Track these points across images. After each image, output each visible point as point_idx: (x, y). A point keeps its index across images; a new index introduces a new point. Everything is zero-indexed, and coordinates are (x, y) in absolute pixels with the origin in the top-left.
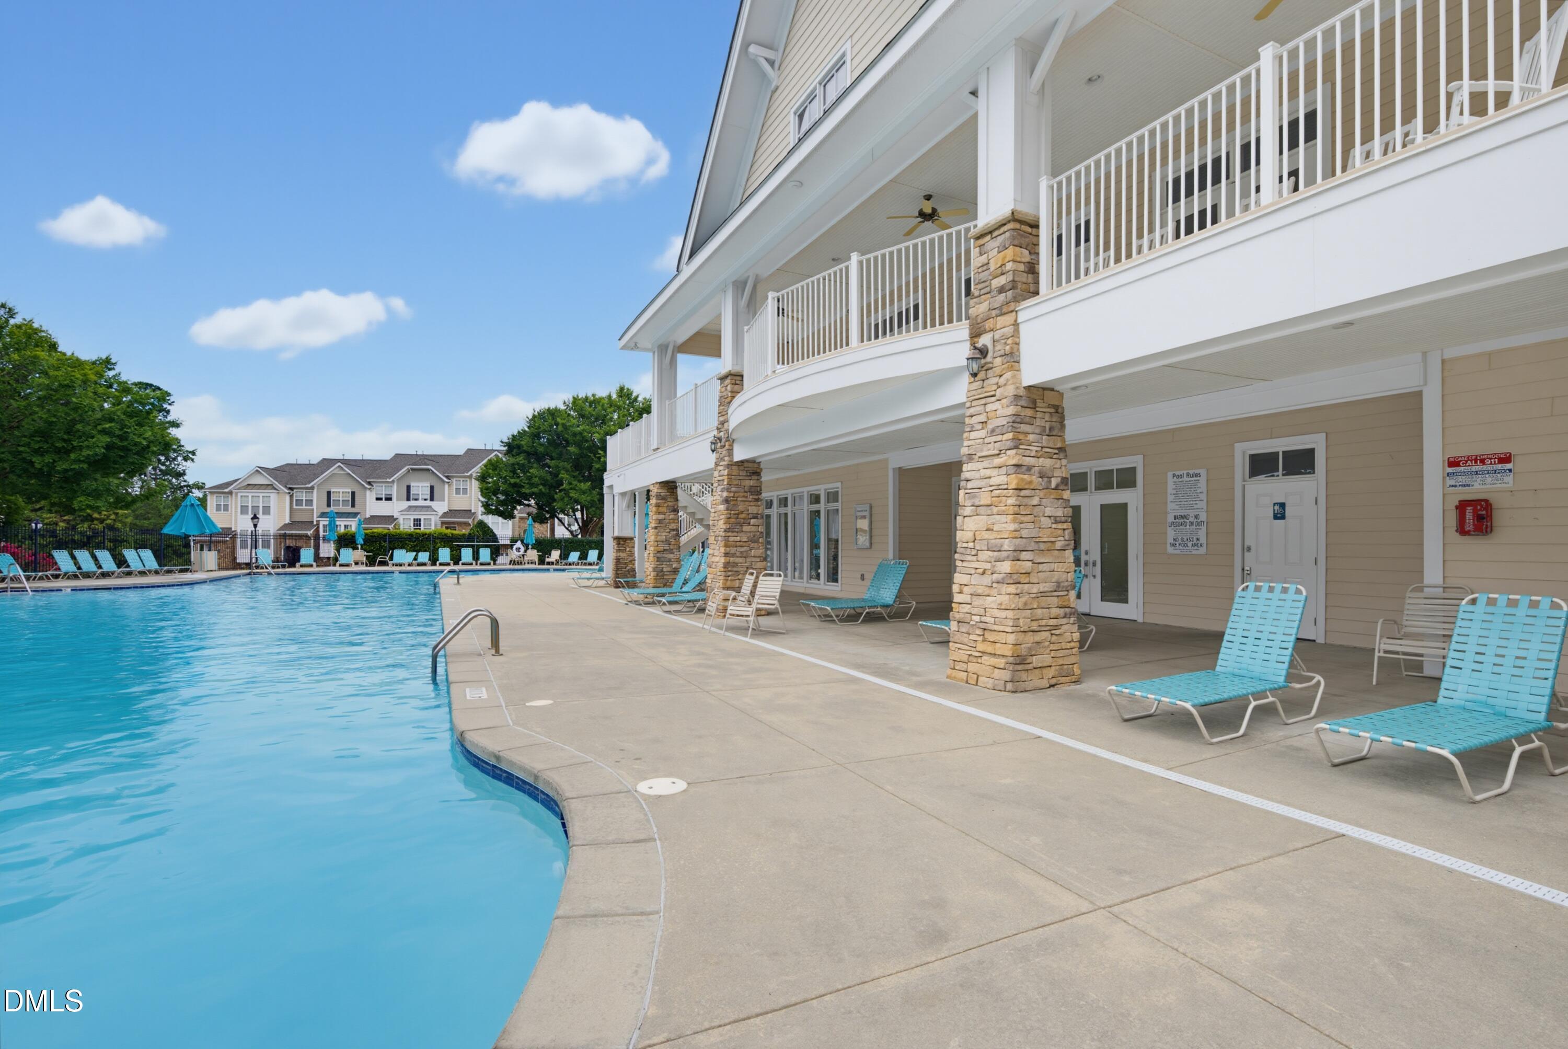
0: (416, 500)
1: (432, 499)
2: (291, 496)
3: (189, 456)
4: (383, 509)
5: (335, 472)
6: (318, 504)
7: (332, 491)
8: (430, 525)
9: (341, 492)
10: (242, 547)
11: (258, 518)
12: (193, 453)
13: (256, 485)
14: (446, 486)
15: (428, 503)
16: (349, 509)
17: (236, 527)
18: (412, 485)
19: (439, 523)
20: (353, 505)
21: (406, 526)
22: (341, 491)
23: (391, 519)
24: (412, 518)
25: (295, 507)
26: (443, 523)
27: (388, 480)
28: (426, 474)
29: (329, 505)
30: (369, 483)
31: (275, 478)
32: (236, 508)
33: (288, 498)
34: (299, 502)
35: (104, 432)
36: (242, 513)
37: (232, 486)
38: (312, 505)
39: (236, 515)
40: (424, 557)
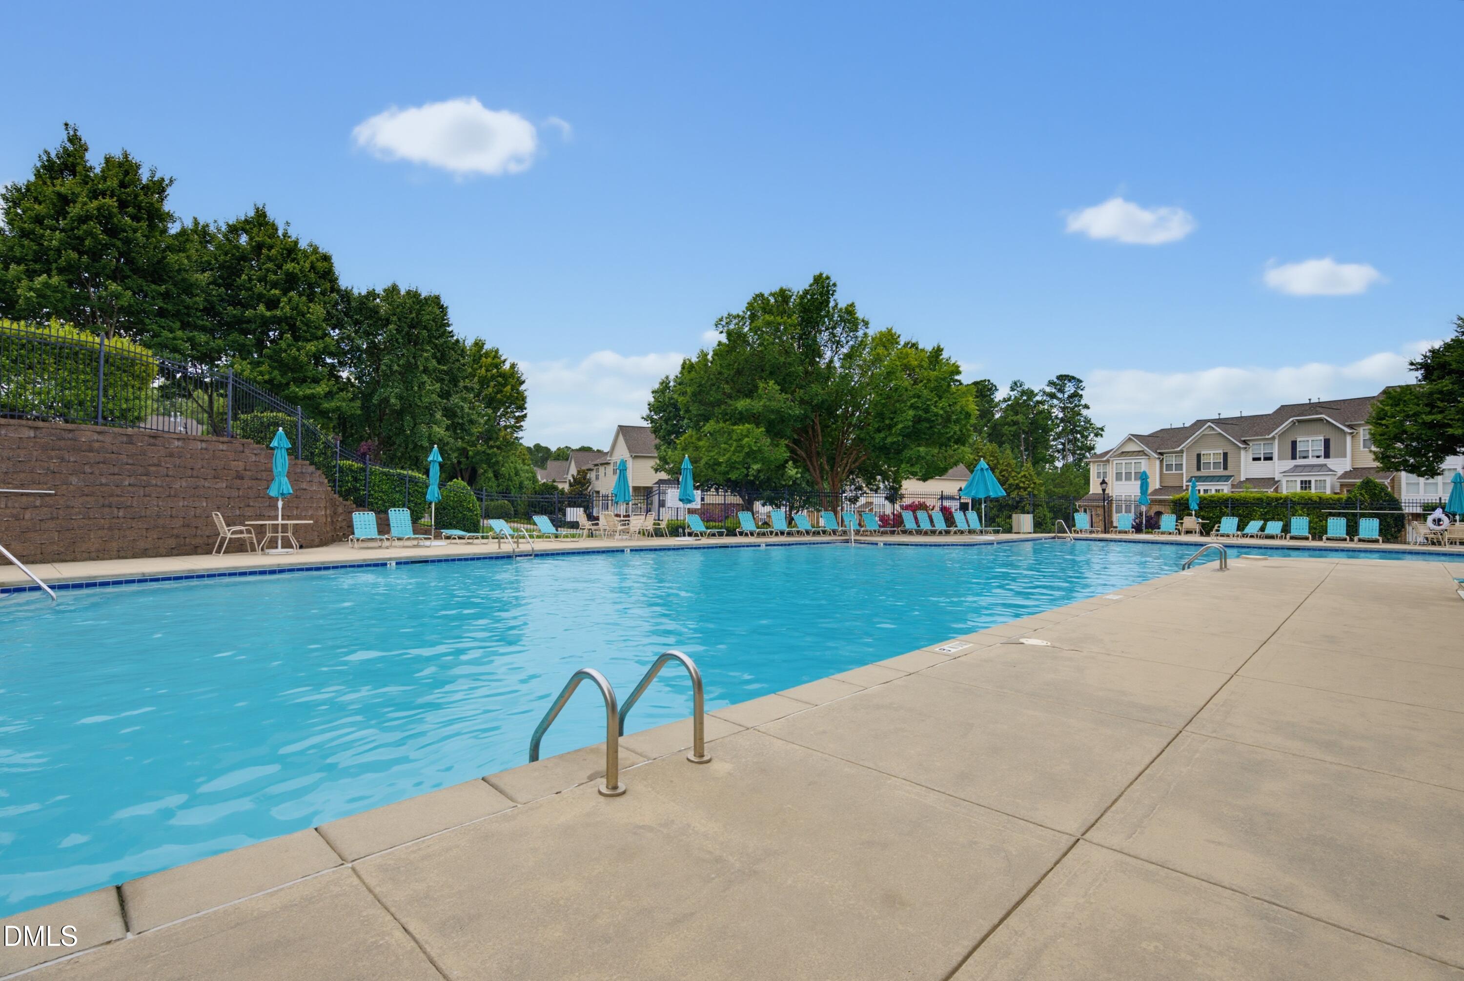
0: (1305, 457)
1: (1327, 455)
2: (1161, 461)
3: (1099, 432)
4: (1261, 470)
5: (1206, 433)
6: (1187, 470)
7: (1202, 453)
8: (1325, 487)
9: (1212, 454)
10: (1117, 512)
11: (1106, 483)
12: (1102, 429)
13: (1128, 452)
14: (1349, 439)
15: (1322, 461)
16: (1220, 472)
17: (1112, 493)
18: (1298, 440)
19: (1338, 485)
20: (1225, 468)
21: (1289, 488)
22: (1212, 452)
23: (1272, 482)
24: (1299, 479)
25: (1165, 472)
26: (1342, 485)
27: (1267, 437)
28: (1318, 426)
29: (1199, 469)
30: (1245, 442)
31: (1147, 445)
32: (1112, 475)
33: (1158, 462)
34: (1169, 467)
35: (912, 406)
36: (1117, 480)
37: (1108, 456)
38: (1182, 470)
39: (1112, 482)
40: (1274, 527)
